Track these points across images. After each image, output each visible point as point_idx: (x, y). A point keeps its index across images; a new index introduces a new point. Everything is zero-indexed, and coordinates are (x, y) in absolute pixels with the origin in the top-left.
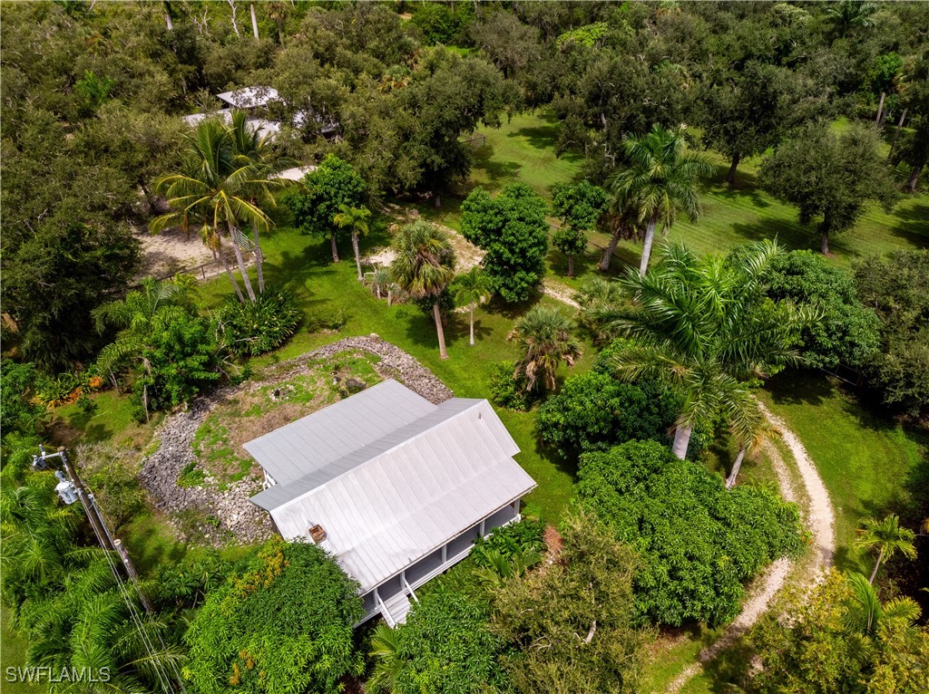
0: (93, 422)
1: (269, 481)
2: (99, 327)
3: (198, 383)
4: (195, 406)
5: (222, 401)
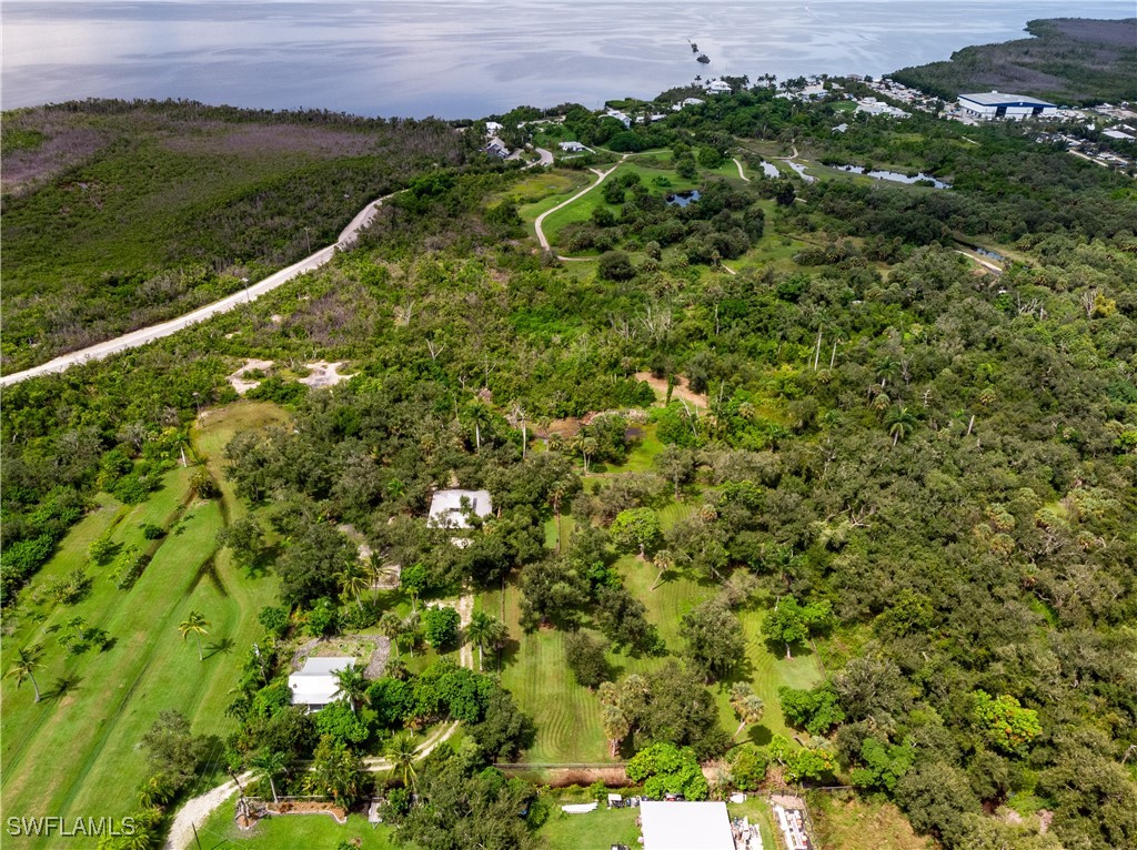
5: (328, 641)
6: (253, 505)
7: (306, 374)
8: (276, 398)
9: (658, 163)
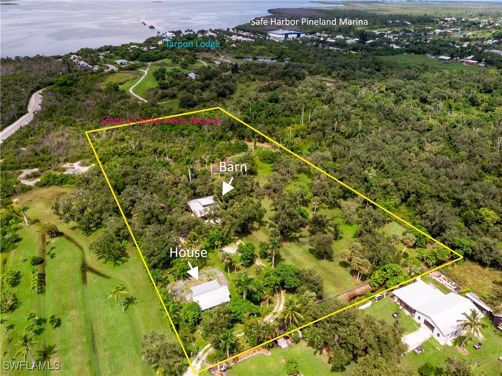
0: (167, 280)
1: (194, 294)
2: (171, 264)
3: (186, 276)
4: (184, 280)
5: (189, 279)
6: (87, 233)
7: (64, 170)
8: (57, 183)
9: (167, 64)
